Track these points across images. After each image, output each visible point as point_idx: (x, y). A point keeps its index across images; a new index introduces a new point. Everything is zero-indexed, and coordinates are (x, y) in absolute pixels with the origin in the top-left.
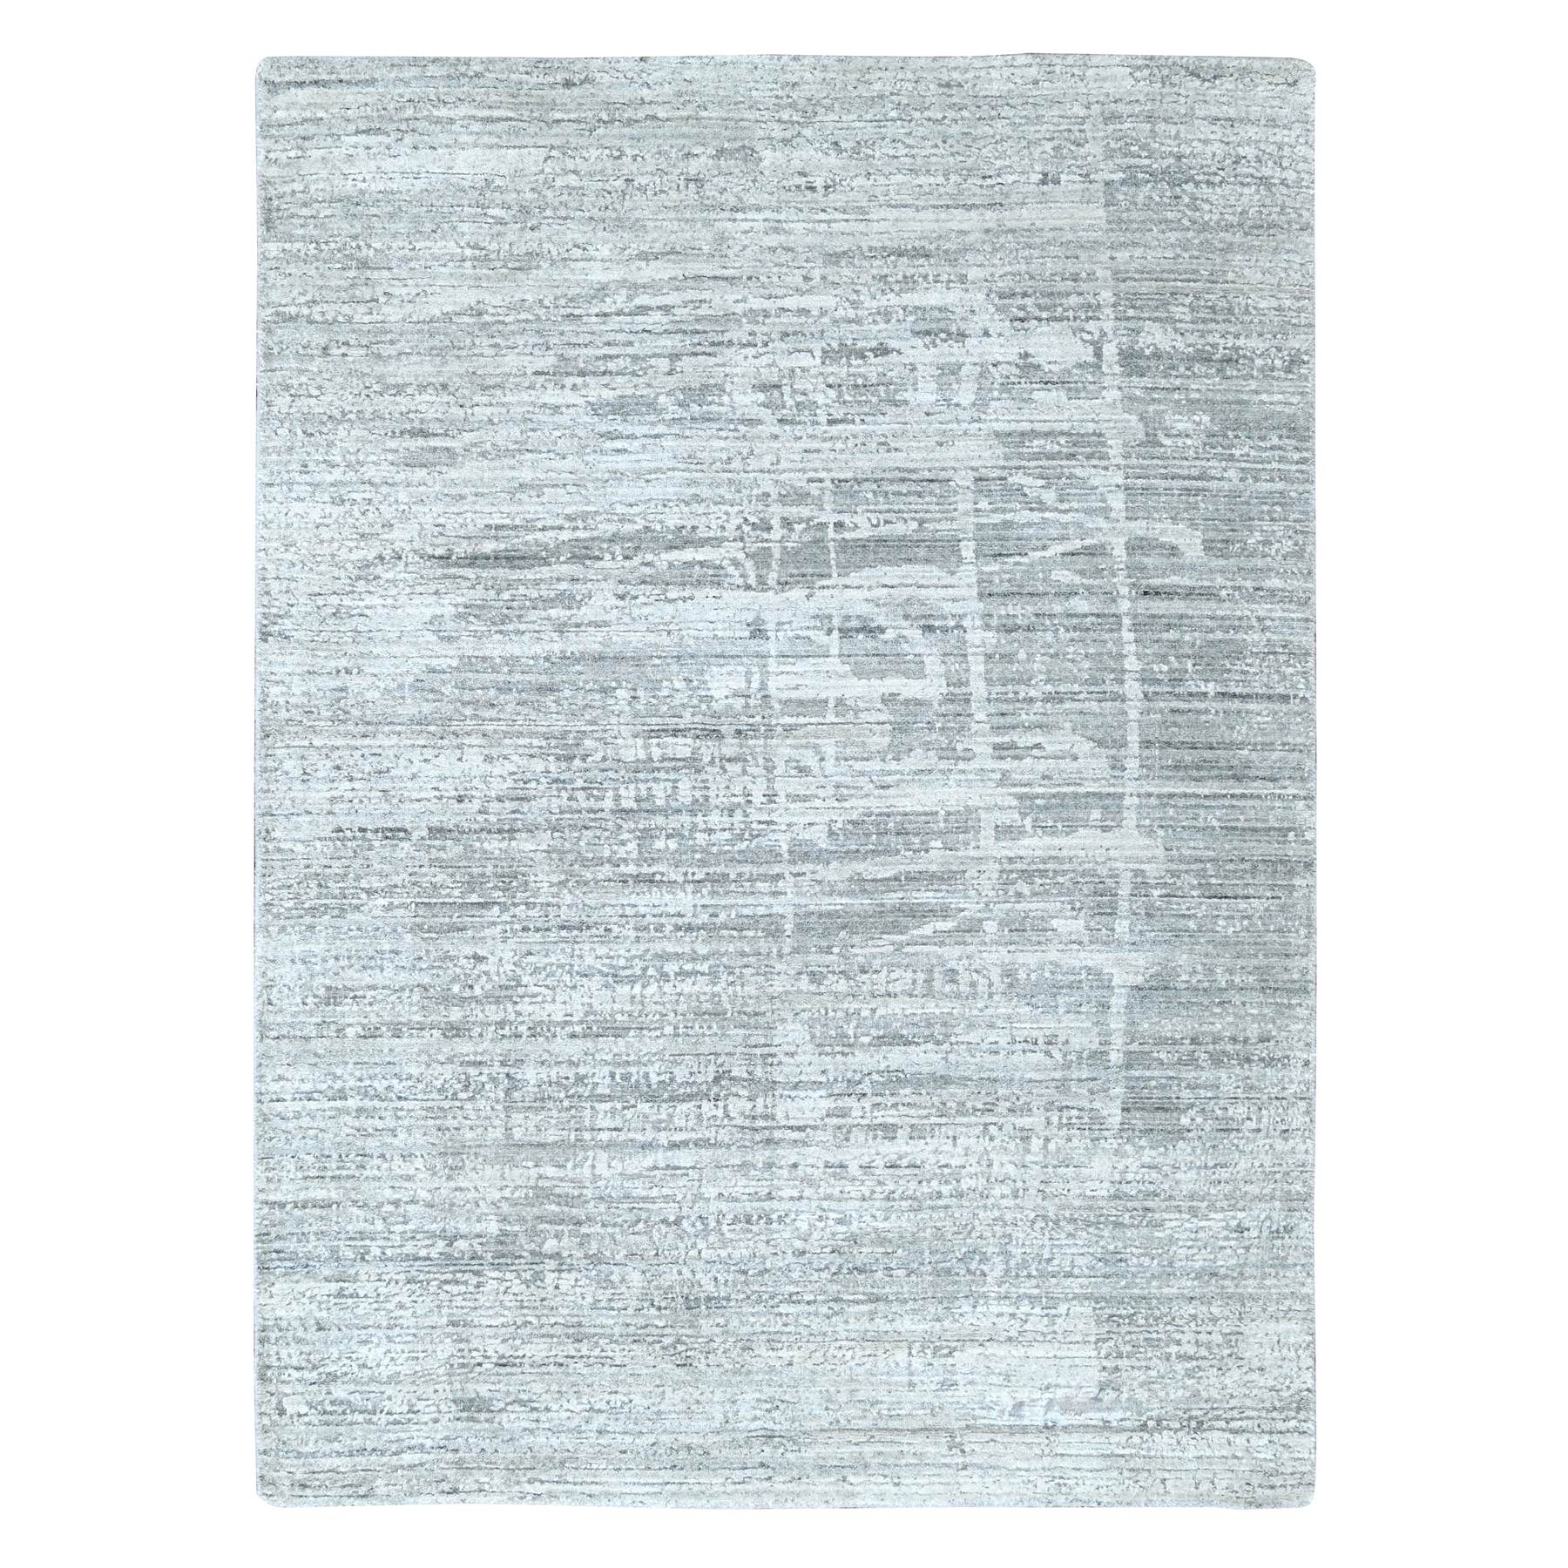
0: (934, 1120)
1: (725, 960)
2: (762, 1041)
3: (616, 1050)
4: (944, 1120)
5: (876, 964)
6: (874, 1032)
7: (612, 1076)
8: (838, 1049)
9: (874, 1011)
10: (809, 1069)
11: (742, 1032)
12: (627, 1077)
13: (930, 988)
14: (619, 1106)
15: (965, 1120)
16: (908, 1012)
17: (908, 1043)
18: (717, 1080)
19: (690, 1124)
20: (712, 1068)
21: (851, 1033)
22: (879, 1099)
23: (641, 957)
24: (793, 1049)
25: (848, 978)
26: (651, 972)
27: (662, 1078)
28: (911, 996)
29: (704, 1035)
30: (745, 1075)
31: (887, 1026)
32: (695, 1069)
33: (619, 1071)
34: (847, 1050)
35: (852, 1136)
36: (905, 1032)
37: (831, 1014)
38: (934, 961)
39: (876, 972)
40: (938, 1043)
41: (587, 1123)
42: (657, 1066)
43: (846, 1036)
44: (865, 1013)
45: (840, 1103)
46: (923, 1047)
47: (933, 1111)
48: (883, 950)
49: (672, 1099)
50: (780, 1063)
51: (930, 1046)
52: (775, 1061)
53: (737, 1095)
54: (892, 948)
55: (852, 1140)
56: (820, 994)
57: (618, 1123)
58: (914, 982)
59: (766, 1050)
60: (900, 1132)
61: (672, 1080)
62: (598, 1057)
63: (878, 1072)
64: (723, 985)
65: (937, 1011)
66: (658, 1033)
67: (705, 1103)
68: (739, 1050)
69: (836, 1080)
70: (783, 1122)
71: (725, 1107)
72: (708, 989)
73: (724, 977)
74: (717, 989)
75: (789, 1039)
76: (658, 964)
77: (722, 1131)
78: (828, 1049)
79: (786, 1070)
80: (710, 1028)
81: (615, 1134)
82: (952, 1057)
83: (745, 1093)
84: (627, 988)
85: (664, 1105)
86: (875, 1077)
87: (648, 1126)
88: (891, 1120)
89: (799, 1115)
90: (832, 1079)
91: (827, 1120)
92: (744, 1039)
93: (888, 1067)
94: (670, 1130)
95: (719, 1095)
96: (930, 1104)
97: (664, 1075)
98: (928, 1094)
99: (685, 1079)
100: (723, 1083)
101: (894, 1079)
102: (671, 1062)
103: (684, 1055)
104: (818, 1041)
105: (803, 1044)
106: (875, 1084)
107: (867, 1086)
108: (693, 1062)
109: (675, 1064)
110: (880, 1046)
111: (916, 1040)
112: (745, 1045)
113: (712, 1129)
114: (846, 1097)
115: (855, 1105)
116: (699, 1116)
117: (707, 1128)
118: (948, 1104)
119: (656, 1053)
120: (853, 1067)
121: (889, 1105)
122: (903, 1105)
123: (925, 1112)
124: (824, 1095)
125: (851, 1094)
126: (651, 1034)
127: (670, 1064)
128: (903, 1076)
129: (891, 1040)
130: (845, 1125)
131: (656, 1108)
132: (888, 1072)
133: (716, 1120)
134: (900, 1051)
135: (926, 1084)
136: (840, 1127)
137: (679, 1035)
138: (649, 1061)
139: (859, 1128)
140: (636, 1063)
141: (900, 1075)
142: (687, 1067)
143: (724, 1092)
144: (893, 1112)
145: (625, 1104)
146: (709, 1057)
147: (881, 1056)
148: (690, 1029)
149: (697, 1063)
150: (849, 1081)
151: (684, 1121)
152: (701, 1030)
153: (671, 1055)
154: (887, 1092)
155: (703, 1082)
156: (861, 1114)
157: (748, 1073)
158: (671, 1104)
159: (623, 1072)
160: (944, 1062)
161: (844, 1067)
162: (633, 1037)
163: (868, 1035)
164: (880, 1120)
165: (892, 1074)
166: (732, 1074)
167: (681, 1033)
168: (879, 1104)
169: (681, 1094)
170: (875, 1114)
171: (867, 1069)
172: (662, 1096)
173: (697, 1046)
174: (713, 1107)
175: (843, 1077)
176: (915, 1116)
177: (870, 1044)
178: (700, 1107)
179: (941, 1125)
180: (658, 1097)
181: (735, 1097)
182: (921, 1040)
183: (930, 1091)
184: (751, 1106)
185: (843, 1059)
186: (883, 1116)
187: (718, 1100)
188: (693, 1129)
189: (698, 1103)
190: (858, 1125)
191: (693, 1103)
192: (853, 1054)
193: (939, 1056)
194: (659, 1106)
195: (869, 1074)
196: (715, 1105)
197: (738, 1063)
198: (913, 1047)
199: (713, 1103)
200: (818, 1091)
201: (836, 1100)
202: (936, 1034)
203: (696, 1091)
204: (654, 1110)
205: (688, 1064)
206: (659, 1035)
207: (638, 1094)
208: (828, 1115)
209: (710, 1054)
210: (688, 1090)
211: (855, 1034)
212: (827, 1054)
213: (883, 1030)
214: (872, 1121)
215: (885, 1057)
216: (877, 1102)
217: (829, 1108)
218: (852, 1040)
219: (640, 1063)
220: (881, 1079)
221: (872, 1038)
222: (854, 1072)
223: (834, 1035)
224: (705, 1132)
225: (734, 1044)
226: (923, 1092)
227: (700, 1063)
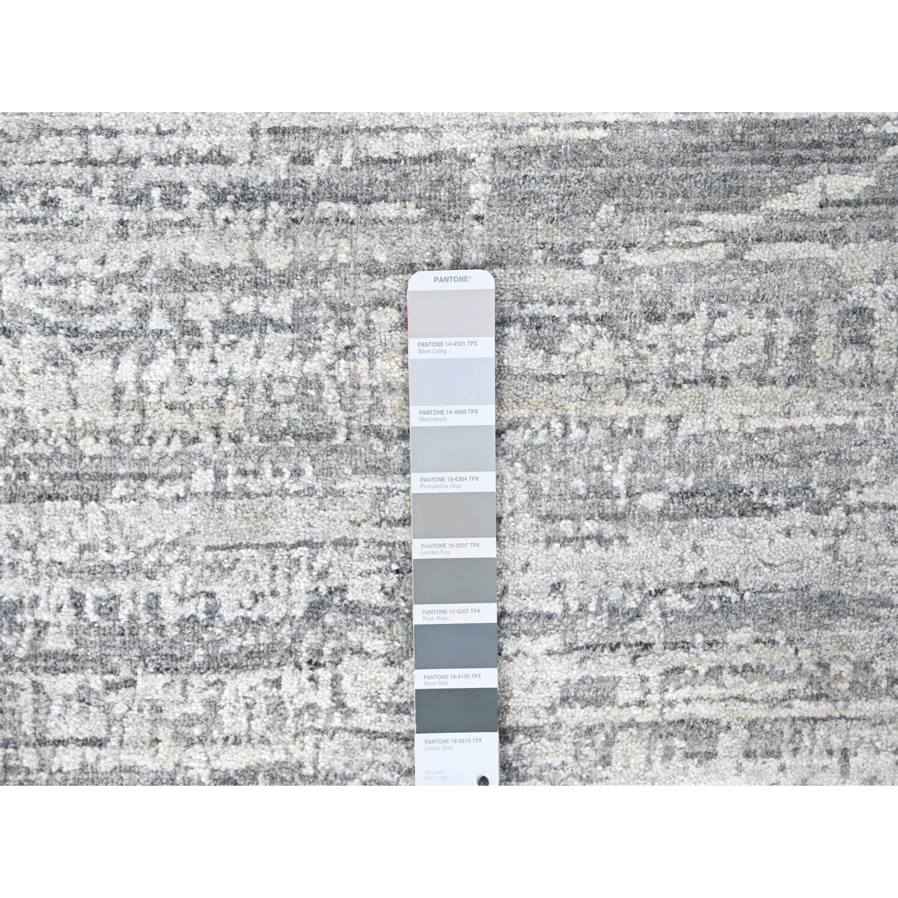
0: (801, 708)
1: (329, 285)
3: (83, 536)
4: (822, 708)
5: (682, 304)
6: (673, 481)
7: (78, 603)
8: (590, 527)
9: (673, 422)
10: (523, 582)
11: (372, 482)
12: (108, 607)
13: (806, 360)
14: (96, 683)
15: (869, 707)
16: (752, 425)
17: (750, 510)
18: (315, 611)
19: (258, 726)
20: (302, 582)
21: (619, 483)
22: (680, 657)
23: (130, 279)
25: (618, 336)
26: (157, 320)
27: (189, 609)
28: (761, 381)
29: (284, 493)
30: (379, 599)
31: (699, 468)
32: (264, 586)
33: (92, 592)
34: (609, 529)
35: (617, 751)
36: (743, 479)
37: (576, 433)
38: (817, 287)
39: (684, 317)
40: (819, 508)
41: (27, 728)
42: (176, 575)
43: (610, 493)
44: (654, 430)
45: (592, 669)
46: (783, 520)
47: (800, 684)
48: (700, 255)
49: (214, 663)
51: (799, 516)
53: (359, 651)
54: (720, 250)
55: (617, 764)
56: (551, 379)
57: (95, 726)
58: (770, 342)
60: (725, 740)
61: (212, 612)
62: (43, 554)
63: (679, 587)
64: (326, 356)
65: (819, 422)
66: (179, 488)
67: (288, 675)
68: (362, 534)
69: (582, 608)
71: (336, 680)
72: (291, 368)
73: (328, 334)
74: (312, 366)
76: (173, 298)
77: (327, 744)
78: (566, 527)
80: (297, 473)
81: (90, 753)
82: (847, 544)
83: (378, 645)
84: (105, 365)
85: (196, 680)
86: (673, 600)
87: (164, 733)
88: (703, 711)
90: (574, 606)
91: (563, 713)
92: (375, 505)
93: (703, 572)
94: (213, 742)
95: (320, 653)
96: (793, 668)
97: (194, 601)
98: (790, 641)
99: (241, 613)
100: (329, 619)
101: (716, 605)
102: (208, 567)
103: (238, 547)
104: (545, 507)
105: (512, 514)
106: (671, 619)
107: (653, 623)
108: (258, 567)
109: (217, 572)
110: (685, 517)
111: (768, 500)
112: (378, 520)
113: (306, 739)
114: (606, 651)
115: (626, 673)
116: (277, 708)
117: (296, 735)
118: (833, 666)
119: (174, 544)
120: (624, 575)
121: (702, 671)
122: (734, 671)
123: (779, 688)
124: (555, 649)
125: (618, 645)
126: (162, 490)
127: (207, 573)
128: (734, 597)
129: (711, 501)
130: (602, 726)
131: (178, 687)
132: (703, 586)
133: (314, 717)
134: (730, 529)
135: (785, 618)
136: (590, 731)
137: (226, 495)
138: (160, 563)
139: (634, 731)
140: (130, 569)
141: (730, 593)
142: (245, 578)
143: (332, 644)
144: (710, 690)
145: (110, 678)
146: (296, 553)
147: (688, 545)
148: (251, 477)
149: (267, 569)
150: (613, 611)
151: (244, 720)
152: (277, 481)
153: (208, 548)
154: (699, 638)
155: (283, 619)
156: (638, 695)
157: (386, 593)
158: (213, 678)
159: (102, 592)
160: (830, 559)
161: (602, 575)
162: (122, 499)
163: (658, 489)
164: (680, 711)
165: (710, 592)
166: (350, 597)
167: (230, 489)
168: (679, 670)
169: (234, 650)
170: (669, 696)
171: (656, 579)
172: (190, 656)
173: (269, 522)
174: (308, 684)
175: (600, 600)
176: (759, 698)
177: (663, 514)
178: (277, 683)
179: (815, 720)
180: (181, 658)
181: (355, 657)
182: (781, 500)
183: (796, 633)
184: (392, 681)
185: (601, 552)
186: (687, 701)
187: (318, 665)
188: (264, 740)
189: (274, 674)
190: (632, 723)
191: (261, 673)
192: (622, 538)
193: (820, 542)
194: (185, 683)
195: (659, 592)
196: (311, 679)
197: (364, 566)
198: (760, 520)
199: (306, 673)
200: (542, 639)
201: (583, 660)
202: (813, 485)
203: (267, 642)
204: (176, 693)
205: (248, 572)
206: (182, 494)
207: (136, 652)
208: (564, 700)
209: (298, 544)
210: (250, 641)
211: (629, 488)
212: (565, 541)
213: (693, 475)
214: (662, 714)
215: (695, 548)
216: (676, 664)
217: (568, 681)
218: (622, 502)
219: (137, 568)
220: (686, 606)
221: (667, 498)
222: (626, 585)
223: (582, 492)
224: (291, 747)
225: (353, 516)
226: (780, 636)
227: (275, 568)
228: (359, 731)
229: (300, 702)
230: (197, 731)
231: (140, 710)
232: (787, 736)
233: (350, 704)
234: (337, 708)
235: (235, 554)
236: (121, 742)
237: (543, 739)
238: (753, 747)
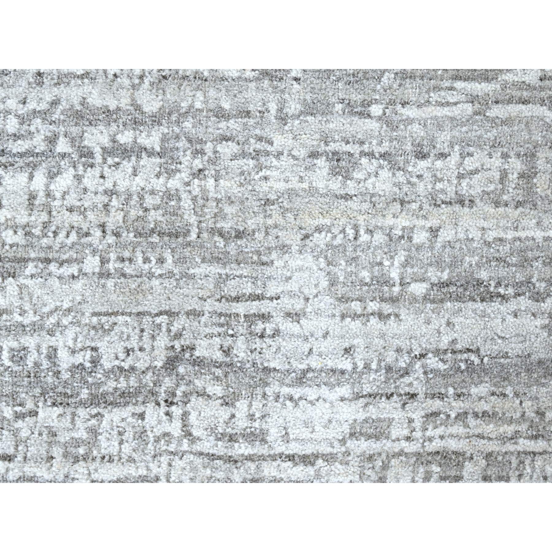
0: (525, 444)
1: (188, 125)
2: (248, 289)
4: (540, 445)
5: (442, 145)
6: (433, 274)
8: (373, 306)
9: (434, 232)
10: (324, 346)
11: (215, 269)
12: (19, 356)
13: (530, 190)
14: (8, 412)
16: (491, 235)
17: (488, 297)
18: (171, 364)
19: (127, 449)
20: (162, 341)
21: (395, 275)
22: (437, 404)
23: (44, 115)
24: (299, 305)
25: (395, 167)
26: (62, 146)
27: (79, 359)
28: (497, 204)
29: (151, 275)
30: (218, 356)
31: (453, 265)
32: (134, 343)
33: (8, 344)
34: (387, 309)
35: (390, 474)
36: (483, 275)
37: (364, 237)
38: (538, 137)
39: (443, 156)
40: (538, 297)
42: (70, 333)
43: (388, 283)
44: (420, 237)
45: (373, 412)
46: (512, 305)
47: (524, 427)
48: (456, 111)
49: (95, 400)
50: (276, 333)
51: (524, 302)
52: (269, 328)
53: (202, 394)
54: (469, 108)
56: (347, 197)
57: (6, 445)
58: (504, 175)
59: (254, 307)
60: (468, 466)
61: (95, 362)
63: (437, 352)
64: (184, 175)
65: (539, 235)
66: (74, 269)
67: (150, 409)
68: (208, 307)
69: (367, 366)
70: (280, 448)
71: (185, 415)
72: (159, 184)
73: (186, 159)
74: (174, 183)
75: (293, 286)
76: (75, 130)
77: (177, 463)
78: (356, 306)
79: (287, 345)
80: (161, 261)
83: (217, 390)
84: (23, 178)
85: (82, 412)
86: (432, 362)
87: (57, 452)
88: (453, 445)
89: (305, 434)
90: (361, 365)
91: (351, 444)
92: (217, 285)
93: (454, 341)
94: (94, 459)
95: (174, 395)
96: (518, 415)
97: (82, 353)
98: (517, 395)
99: (117, 363)
100: (181, 370)
101: (463, 366)
102: (94, 328)
103: (116, 314)
104: (341, 291)
105: (316, 296)
106: (431, 376)
107: (418, 378)
108: (130, 329)
109: (100, 332)
110: (442, 301)
111: (501, 290)
112: (219, 297)
113: (162, 459)
114: (384, 399)
115: (398, 415)
116: (141, 435)
117: (155, 456)
118: (547, 414)
119: (69, 310)
120: (397, 342)
121: (453, 415)
122: (476, 415)
123: (510, 430)
124: (346, 396)
125: (392, 395)
126: (62, 270)
127: (92, 332)
128: (477, 361)
129: (461, 290)
130: (380, 454)
131: (69, 417)
132: (454, 352)
133: (168, 443)
134: (474, 311)
135: (513, 377)
136: (371, 458)
137: (109, 275)
138: (58, 324)
139: (403, 458)
140: (36, 328)
141: (473, 358)
142: (121, 338)
143: (183, 388)
144: (458, 429)
145: (18, 409)
146: (158, 320)
147: (443, 321)
148: (127, 263)
149: (137, 331)
150: (389, 369)
151: (116, 444)
152: (147, 266)
153: (94, 314)
154: (451, 391)
155: (147, 369)
156: (406, 432)
157: (224, 351)
158: (95, 411)
159: (15, 345)
160: (546, 334)
161: (382, 342)
162: (32, 276)
163: (423, 280)
164: (436, 445)
165: (459, 357)
166: (197, 353)
167: (113, 271)
168: (435, 414)
169: (111, 390)
170: (428, 433)
171: (420, 346)
172: (78, 394)
173: (140, 297)
174: (165, 418)
175: (380, 361)
176: (494, 437)
177: (426, 298)
178: (142, 416)
179: (534, 454)
180: (72, 396)
181: (200, 398)
182: (511, 291)
183: (521, 389)
184: (227, 416)
185: (380, 325)
186: (442, 437)
187: (172, 403)
188: (131, 460)
189: (139, 409)
190: (401, 453)
191: (130, 409)
192: (397, 316)
193: (539, 322)
194: (74, 415)
195: (422, 356)
196: (167, 414)
197: (208, 330)
198: (496, 305)
199: (163, 408)
200: (337, 389)
201: (366, 405)
202: (534, 280)
203: (136, 385)
204: (66, 422)
205: (122, 333)
206: (76, 274)
207: (38, 390)
208: (352, 435)
209: (160, 314)
210: (123, 384)
211: (402, 279)
212: (355, 316)
213: (447, 271)
214: (423, 447)
215: (448, 324)
216: (434, 409)
217: (355, 420)
218: (396, 289)
219: (42, 328)
220: (442, 366)
221: (429, 286)
222: (399, 350)
223: (368, 280)
224: (151, 465)
225: (201, 293)
226: (509, 391)
227: (142, 331)
228: (201, 454)
229: (158, 431)
230: (81, 451)
231: (40, 434)
232: (514, 465)
233: (195, 433)
234: (185, 436)
235: (113, 319)
236: (25, 458)
237: (337, 463)
238: (489, 473)
